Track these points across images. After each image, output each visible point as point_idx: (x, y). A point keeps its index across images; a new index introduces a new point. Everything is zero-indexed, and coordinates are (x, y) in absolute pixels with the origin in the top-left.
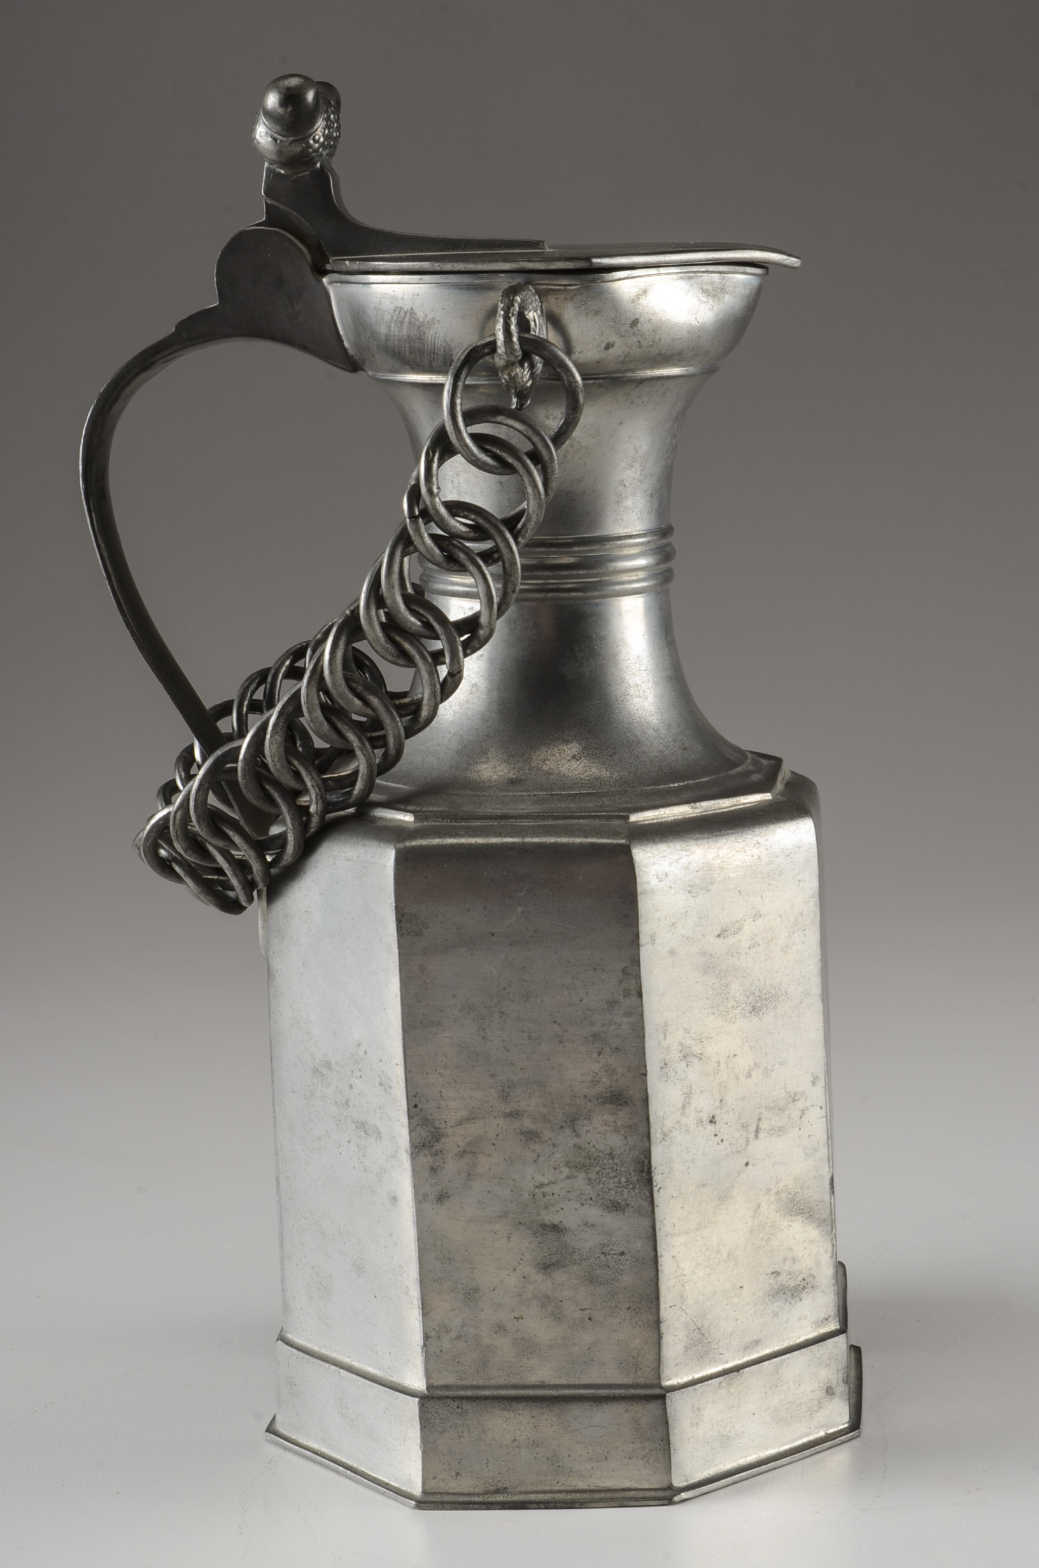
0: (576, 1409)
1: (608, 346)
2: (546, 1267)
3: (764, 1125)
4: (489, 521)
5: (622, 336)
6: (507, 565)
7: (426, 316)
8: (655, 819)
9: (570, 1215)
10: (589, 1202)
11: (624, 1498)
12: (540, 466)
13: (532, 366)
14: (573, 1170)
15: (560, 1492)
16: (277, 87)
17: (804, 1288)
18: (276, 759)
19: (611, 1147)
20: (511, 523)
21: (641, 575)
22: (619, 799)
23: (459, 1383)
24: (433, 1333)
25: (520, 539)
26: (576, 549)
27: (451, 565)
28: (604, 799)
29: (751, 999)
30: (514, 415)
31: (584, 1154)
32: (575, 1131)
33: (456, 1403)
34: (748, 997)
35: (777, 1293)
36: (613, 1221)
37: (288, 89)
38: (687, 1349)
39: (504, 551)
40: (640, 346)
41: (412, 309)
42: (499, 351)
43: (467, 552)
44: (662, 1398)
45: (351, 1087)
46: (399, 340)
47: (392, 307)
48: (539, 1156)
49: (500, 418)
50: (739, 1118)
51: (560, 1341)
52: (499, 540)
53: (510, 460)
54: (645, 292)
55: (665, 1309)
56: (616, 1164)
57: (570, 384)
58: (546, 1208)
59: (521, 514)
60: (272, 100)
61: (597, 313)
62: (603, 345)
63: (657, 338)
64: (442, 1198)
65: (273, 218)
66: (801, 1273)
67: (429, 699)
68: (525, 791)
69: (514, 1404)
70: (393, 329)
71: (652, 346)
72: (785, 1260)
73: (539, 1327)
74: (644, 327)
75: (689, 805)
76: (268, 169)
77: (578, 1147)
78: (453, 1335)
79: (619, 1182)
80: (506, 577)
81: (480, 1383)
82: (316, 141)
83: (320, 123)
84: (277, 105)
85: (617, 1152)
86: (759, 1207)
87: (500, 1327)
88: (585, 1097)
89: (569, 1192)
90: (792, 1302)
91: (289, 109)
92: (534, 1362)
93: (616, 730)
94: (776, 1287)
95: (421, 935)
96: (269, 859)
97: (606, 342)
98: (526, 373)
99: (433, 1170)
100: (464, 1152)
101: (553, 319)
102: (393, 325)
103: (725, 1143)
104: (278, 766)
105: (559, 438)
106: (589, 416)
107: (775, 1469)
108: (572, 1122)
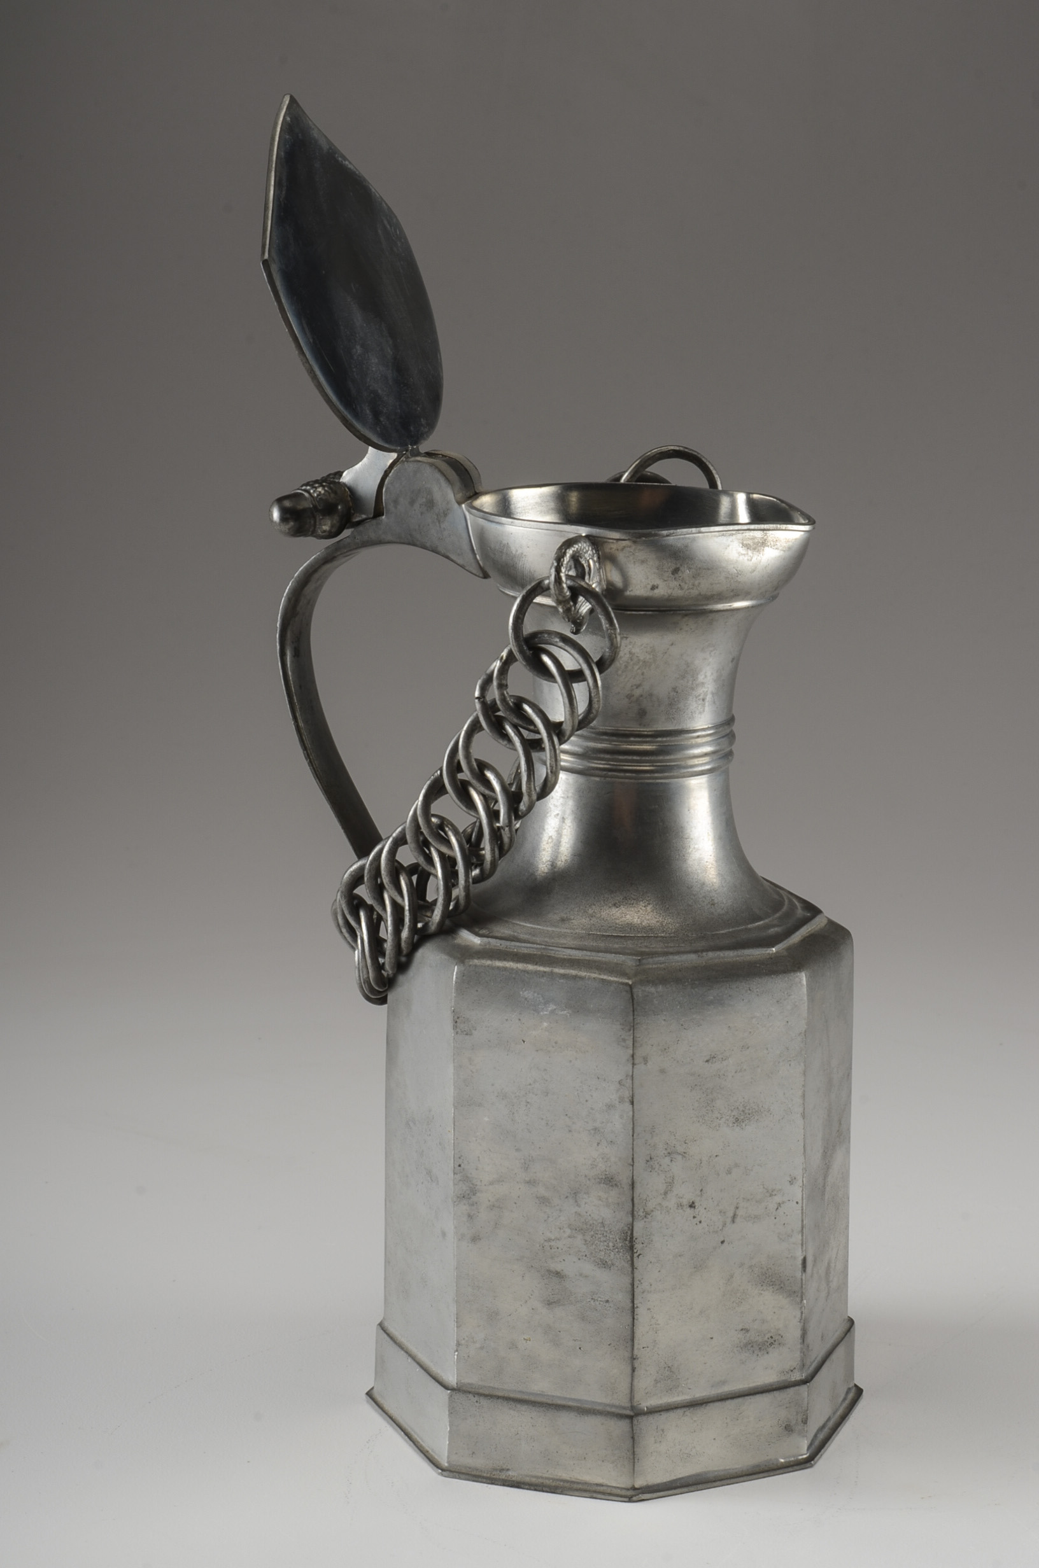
0: (565, 1416)
1: (653, 588)
2: (550, 1303)
3: (740, 1212)
5: (665, 581)
7: (517, 551)
9: (570, 1266)
10: (584, 1258)
11: (595, 1492)
14: (574, 1231)
15: (549, 1479)
17: (771, 1344)
19: (603, 1218)
21: (706, 759)
22: (641, 943)
23: (481, 1382)
24: (463, 1342)
29: (735, 1113)
31: (582, 1220)
32: (576, 1201)
33: (476, 1398)
34: (732, 1111)
35: (746, 1345)
36: (602, 1275)
38: (656, 1382)
40: (681, 589)
41: (507, 544)
44: (631, 1418)
45: (425, 1141)
48: (548, 1217)
50: (718, 1205)
51: (557, 1362)
54: (686, 547)
55: (639, 1349)
56: (606, 1232)
58: (552, 1258)
61: (642, 561)
62: (649, 587)
63: (696, 584)
64: (475, 1239)
66: (769, 1332)
68: (570, 929)
69: (519, 1406)
70: (496, 556)
71: (692, 588)
72: (754, 1321)
73: (542, 1349)
74: (684, 574)
77: (578, 1214)
78: (478, 1345)
79: (608, 1246)
81: (496, 1385)
85: (607, 1222)
86: (732, 1276)
87: (512, 1344)
88: (586, 1176)
89: (569, 1248)
90: (759, 1354)
92: (537, 1376)
94: (745, 1341)
95: (471, 1034)
97: (651, 584)
99: (470, 1216)
100: (494, 1206)
101: (613, 560)
102: (496, 553)
103: (704, 1224)
108: (575, 1194)
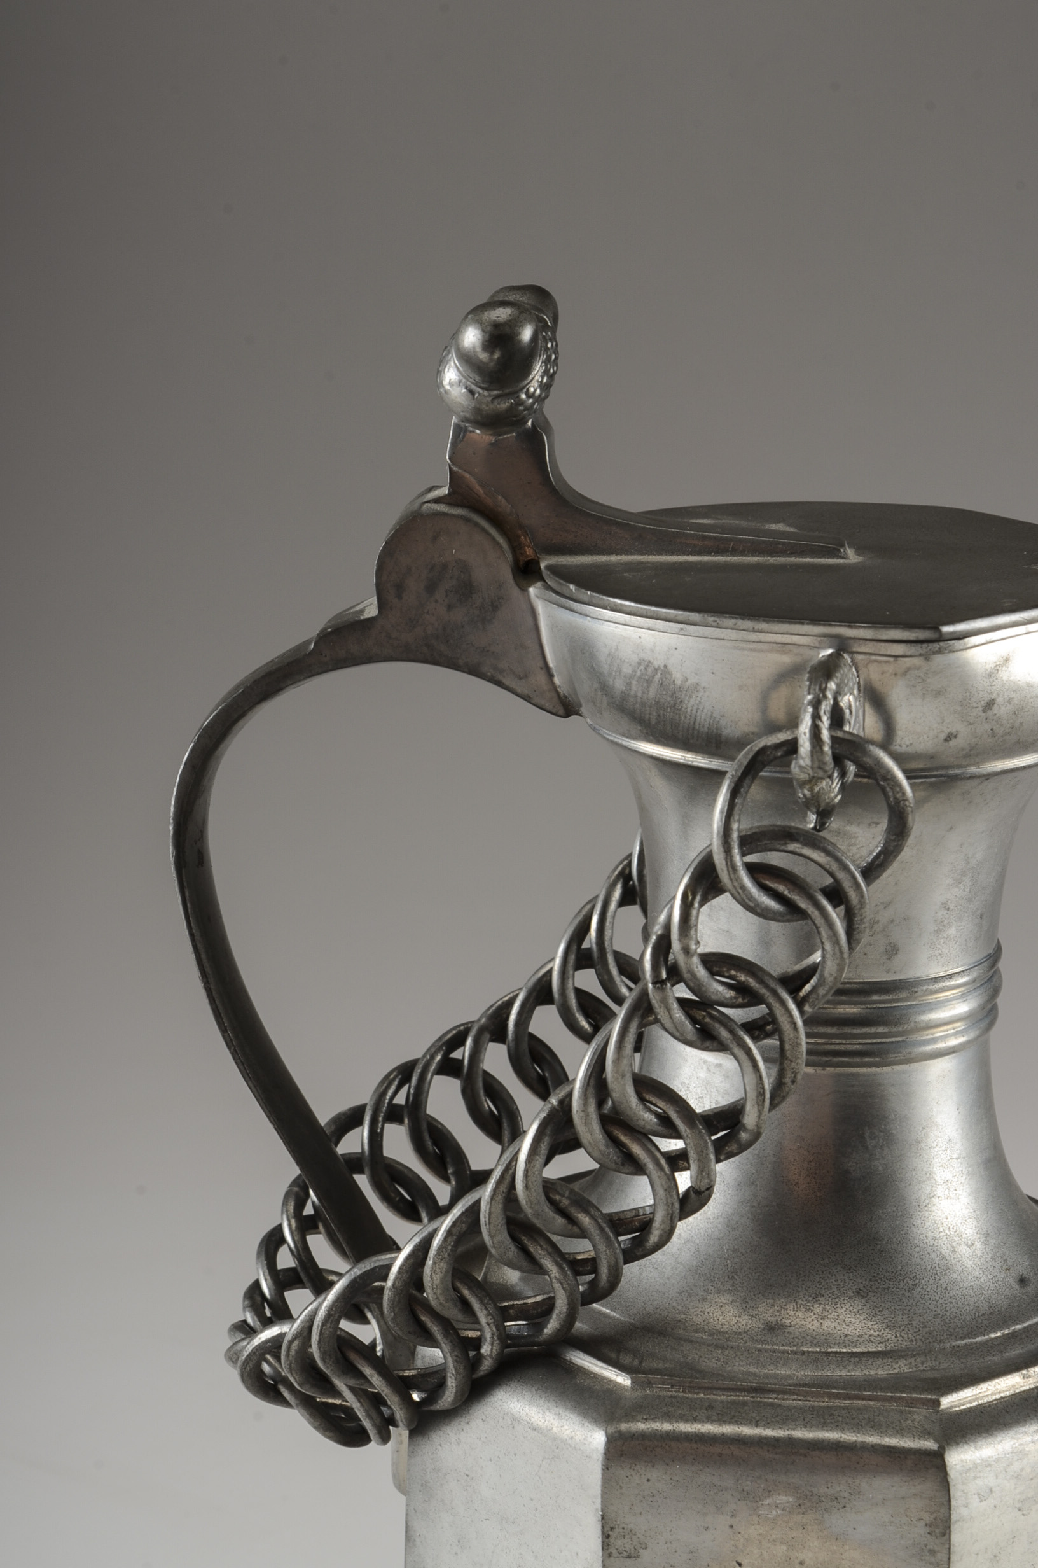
1: (949, 737)
4: (761, 982)
5: (971, 724)
6: (787, 1047)
7: (686, 679)
8: (974, 1400)
12: (842, 908)
13: (843, 774)
16: (480, 323)
18: (439, 1292)
20: (794, 982)
21: (960, 1026)
22: (923, 1363)
25: (807, 1008)
26: (875, 997)
27: (708, 1044)
28: (902, 1362)
30: (812, 840)
37: (496, 325)
39: (783, 1020)
40: (994, 736)
41: (665, 666)
42: (801, 756)
43: (726, 1021)
46: (643, 704)
47: (635, 658)
49: (793, 846)
52: (776, 1006)
53: (803, 904)
54: (1007, 660)
57: (897, 802)
59: (812, 971)
60: (471, 337)
61: (938, 693)
62: (943, 736)
63: (1017, 724)
65: (459, 495)
67: (663, 1222)
68: (788, 1345)
70: (634, 688)
71: (1009, 733)
74: (1002, 710)
75: (1019, 1374)
76: (457, 426)
80: (781, 1058)
82: (529, 396)
83: (538, 369)
84: (479, 349)
91: (497, 355)
93: (917, 1249)
95: (637, 1557)
96: (416, 1397)
97: (947, 731)
98: (836, 785)
101: (875, 698)
102: (634, 682)
104: (442, 1299)
105: (871, 871)
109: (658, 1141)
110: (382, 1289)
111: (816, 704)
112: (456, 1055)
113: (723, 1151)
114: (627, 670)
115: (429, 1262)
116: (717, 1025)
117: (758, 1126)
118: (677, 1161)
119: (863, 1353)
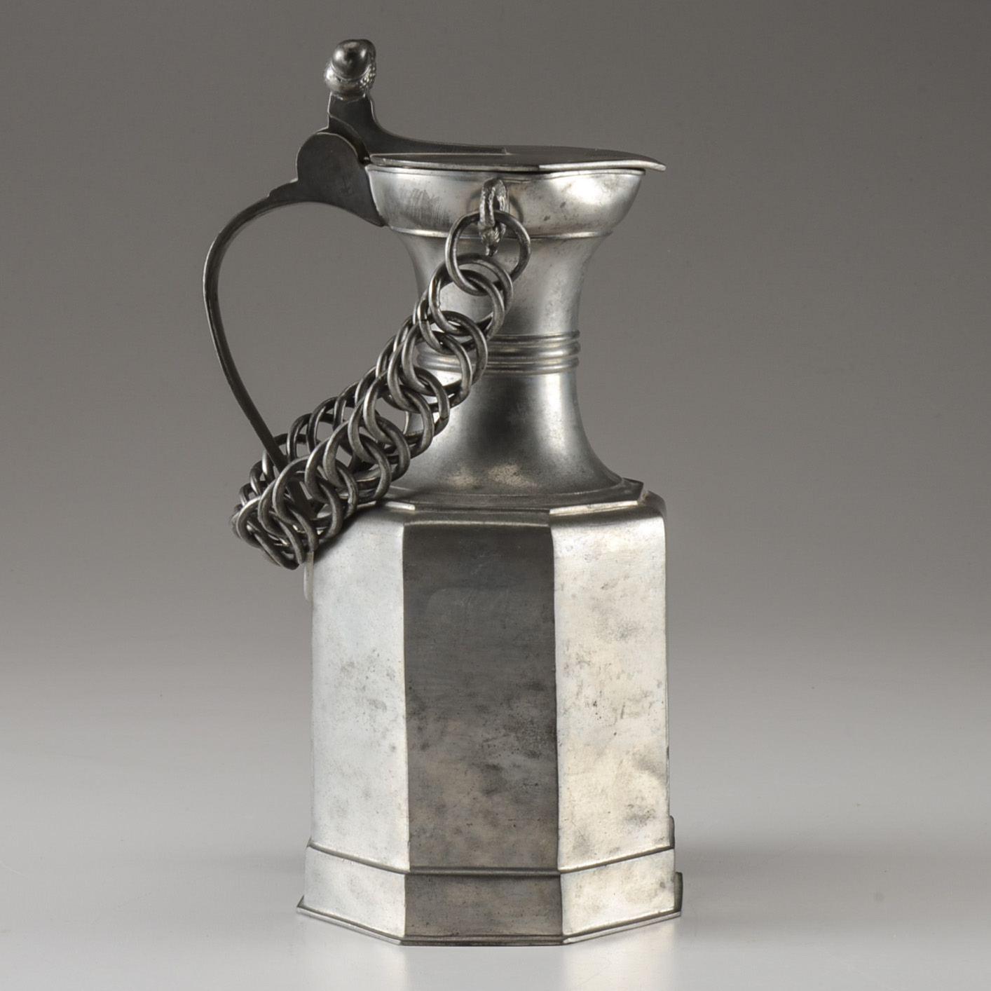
0: (504, 884)
1: (546, 219)
3: (627, 710)
4: (470, 325)
5: (555, 213)
6: (479, 352)
7: (434, 196)
8: (565, 513)
9: (505, 759)
10: (517, 751)
11: (532, 941)
12: (502, 292)
13: (500, 230)
14: (508, 731)
15: (492, 936)
16: (343, 48)
17: (648, 817)
18: (330, 468)
19: (532, 717)
20: (483, 325)
21: (559, 361)
22: (543, 500)
23: (431, 865)
24: (415, 833)
25: (488, 336)
26: (520, 343)
27: (445, 350)
28: (534, 501)
29: (621, 629)
30: (489, 259)
31: (515, 720)
32: (509, 706)
33: (429, 878)
34: (619, 628)
35: (631, 819)
36: (532, 764)
37: (350, 49)
38: (574, 848)
39: (478, 343)
40: (566, 219)
41: (425, 191)
42: (481, 220)
43: (455, 343)
44: (558, 877)
45: (367, 678)
46: (416, 210)
47: (412, 189)
48: (486, 721)
49: (479, 261)
50: (611, 704)
51: (495, 840)
52: (475, 336)
53: (484, 287)
54: (570, 186)
55: (562, 821)
56: (535, 728)
57: (523, 241)
58: (490, 754)
59: (489, 320)
60: (339, 55)
61: (540, 198)
62: (543, 218)
63: (576, 214)
64: (424, 747)
65: (334, 127)
66: (646, 807)
67: (427, 434)
68: (485, 493)
69: (465, 880)
70: (412, 202)
71: (573, 219)
72: (637, 798)
73: (483, 831)
74: (568, 207)
75: (586, 506)
76: (333, 97)
77: (511, 716)
78: (428, 835)
79: (536, 739)
80: (478, 359)
81: (444, 865)
82: (364, 81)
83: (368, 70)
84: (343, 59)
85: (535, 720)
86: (622, 762)
87: (457, 830)
88: (517, 685)
89: (504, 745)
90: (641, 825)
91: (351, 62)
92: (478, 853)
94: (631, 815)
95: (419, 580)
96: (319, 533)
97: (545, 216)
98: (497, 234)
99: (420, 729)
100: (440, 718)
101: (513, 201)
102: (412, 200)
103: (602, 719)
104: (331, 473)
105: (515, 274)
106: (533, 261)
107: (627, 930)
108: (508, 700)
109: (425, 397)
110: (303, 475)
111: (487, 195)
112: (330, 412)
113: (454, 402)
114: (408, 195)
115: (326, 454)
116: (449, 342)
117: (467, 387)
118: (434, 407)
119: (517, 497)
